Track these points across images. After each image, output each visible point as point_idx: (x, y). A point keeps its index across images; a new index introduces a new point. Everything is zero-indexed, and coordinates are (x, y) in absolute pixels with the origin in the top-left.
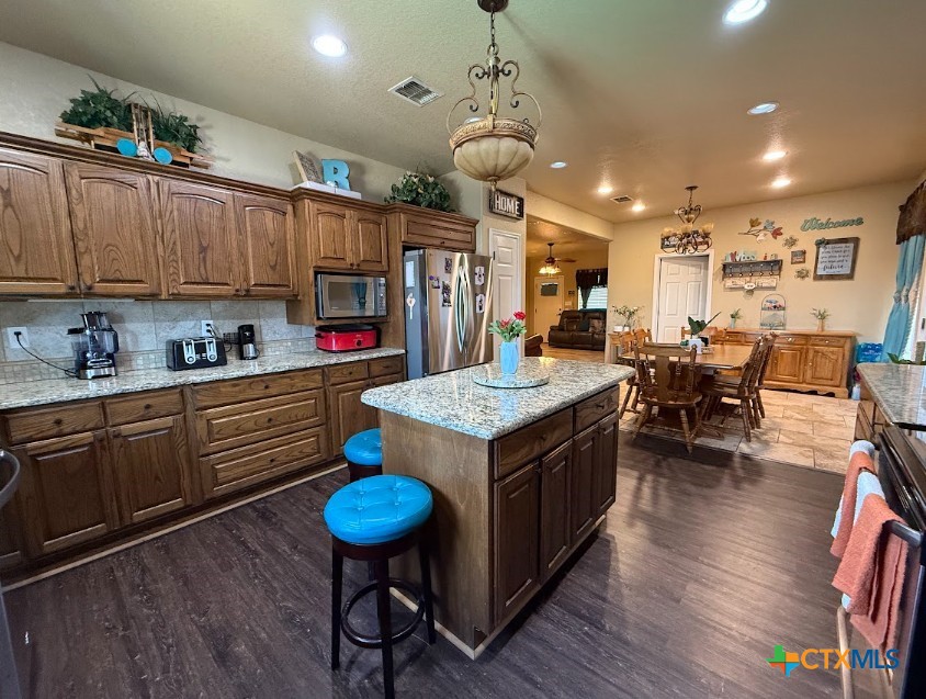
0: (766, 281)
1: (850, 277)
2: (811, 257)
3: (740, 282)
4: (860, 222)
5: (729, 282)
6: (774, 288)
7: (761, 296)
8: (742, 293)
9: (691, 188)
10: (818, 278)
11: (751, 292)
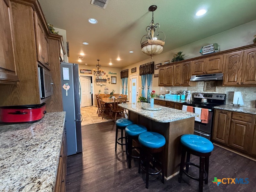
0: (104, 83)
1: (116, 84)
2: (110, 79)
3: (100, 83)
4: (116, 74)
5: (97, 83)
6: (105, 85)
7: (104, 87)
8: (100, 86)
9: (98, 60)
10: (112, 83)
11: (102, 86)
